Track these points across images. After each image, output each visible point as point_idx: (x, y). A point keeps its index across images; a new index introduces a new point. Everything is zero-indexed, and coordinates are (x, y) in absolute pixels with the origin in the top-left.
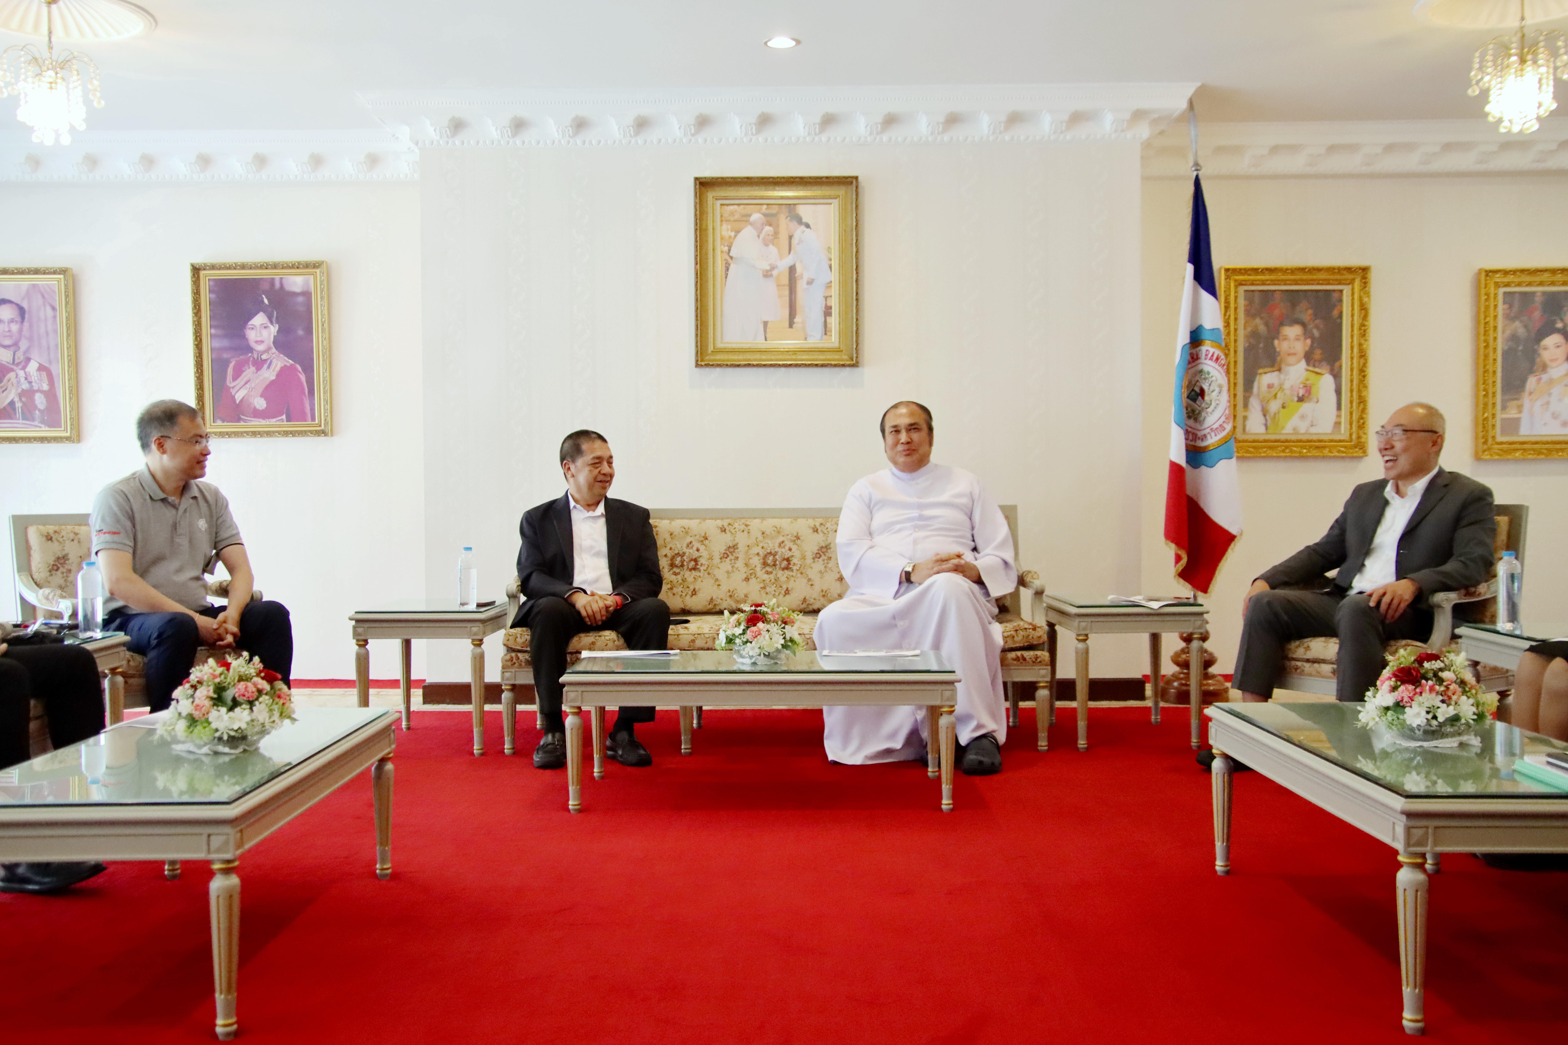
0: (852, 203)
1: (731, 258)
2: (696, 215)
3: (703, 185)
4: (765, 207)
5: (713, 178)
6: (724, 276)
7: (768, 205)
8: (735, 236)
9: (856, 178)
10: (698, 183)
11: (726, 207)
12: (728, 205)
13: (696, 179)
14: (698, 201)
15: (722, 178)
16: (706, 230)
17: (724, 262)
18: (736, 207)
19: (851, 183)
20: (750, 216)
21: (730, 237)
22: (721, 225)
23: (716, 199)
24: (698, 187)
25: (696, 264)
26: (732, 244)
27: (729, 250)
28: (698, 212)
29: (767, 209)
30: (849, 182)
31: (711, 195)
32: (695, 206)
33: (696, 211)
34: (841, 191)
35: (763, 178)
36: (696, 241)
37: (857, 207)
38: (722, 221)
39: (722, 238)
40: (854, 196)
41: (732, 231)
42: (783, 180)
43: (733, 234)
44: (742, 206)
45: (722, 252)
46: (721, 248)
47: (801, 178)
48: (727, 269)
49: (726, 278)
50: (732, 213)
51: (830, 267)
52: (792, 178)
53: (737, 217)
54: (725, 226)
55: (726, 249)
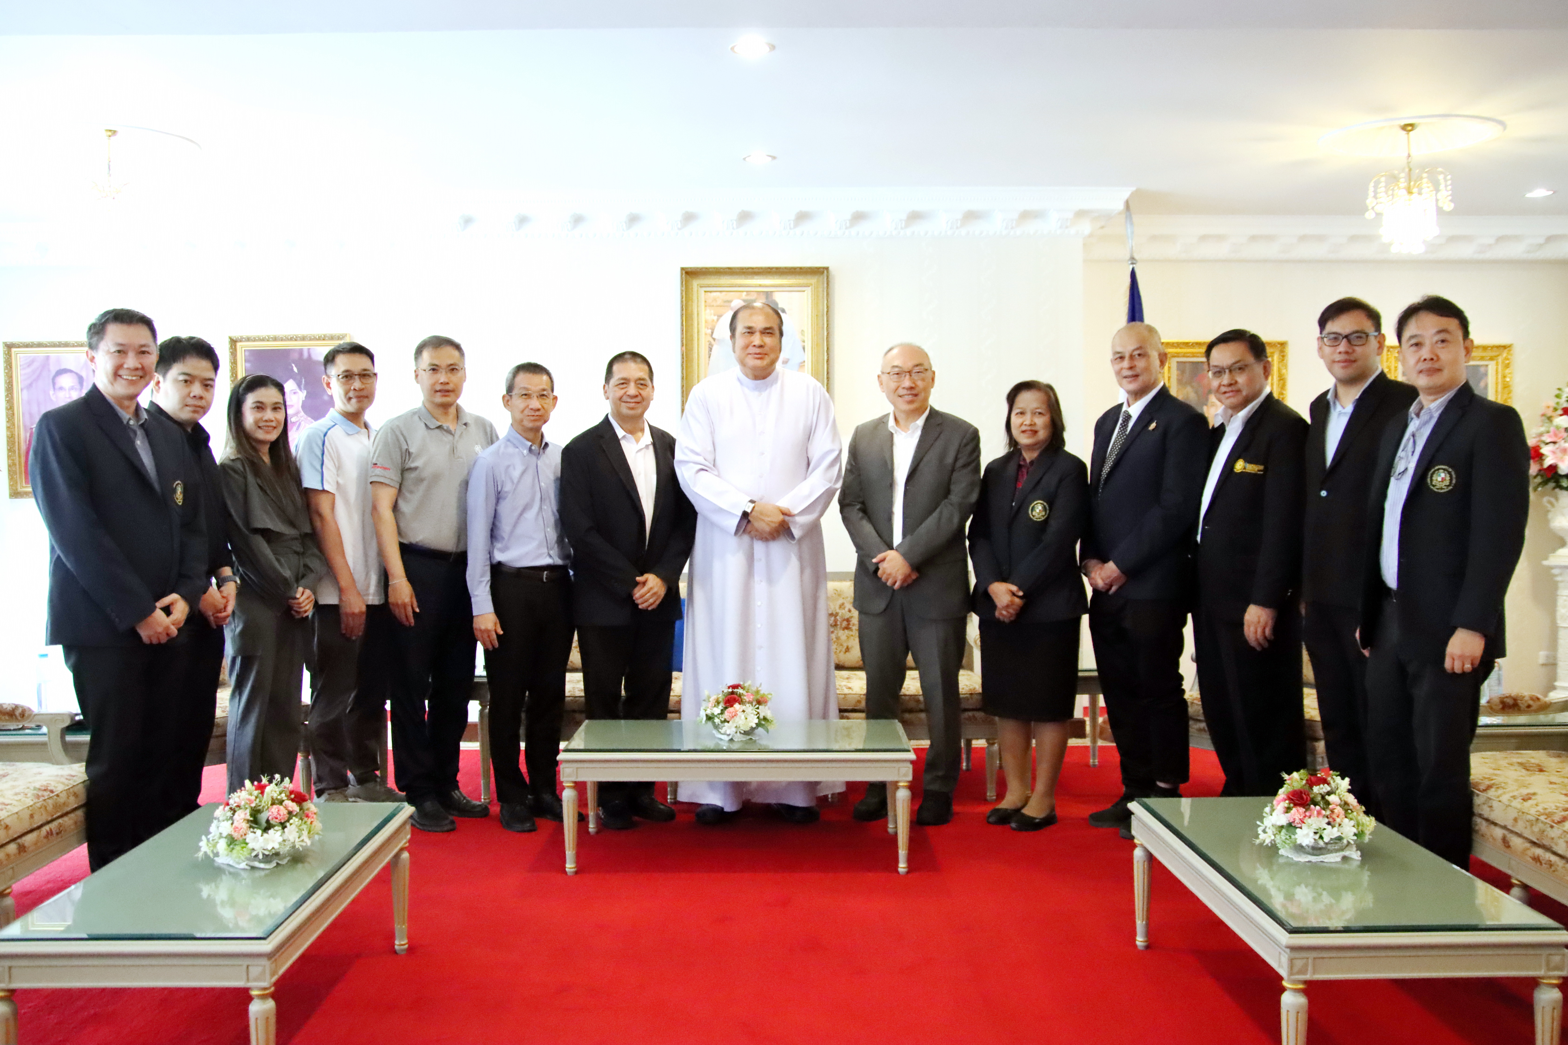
0: (823, 291)
1: (714, 339)
2: (682, 302)
3: (689, 274)
4: (745, 293)
5: (698, 268)
6: (707, 356)
7: (747, 292)
8: (718, 320)
9: (827, 269)
10: (684, 272)
11: (709, 294)
12: (711, 292)
13: (682, 269)
14: (684, 288)
15: (706, 268)
16: (692, 314)
17: (708, 343)
18: (718, 294)
19: (823, 272)
20: (730, 301)
21: (713, 320)
22: (705, 310)
23: (701, 287)
24: (684, 276)
25: (682, 345)
26: (715, 327)
27: (712, 333)
28: (684, 299)
29: (747, 295)
30: (820, 272)
31: (695, 283)
32: (682, 294)
33: (682, 298)
34: (813, 280)
35: (742, 269)
36: (682, 325)
37: (828, 294)
38: (706, 306)
39: (706, 322)
40: (825, 285)
41: (715, 315)
42: (761, 270)
43: (715, 318)
44: (724, 293)
45: (706, 334)
46: (705, 331)
47: (777, 268)
48: (710, 349)
49: (709, 357)
50: (715, 300)
51: (804, 348)
52: (769, 268)
53: (719, 302)
54: (708, 311)
55: (709, 331)
